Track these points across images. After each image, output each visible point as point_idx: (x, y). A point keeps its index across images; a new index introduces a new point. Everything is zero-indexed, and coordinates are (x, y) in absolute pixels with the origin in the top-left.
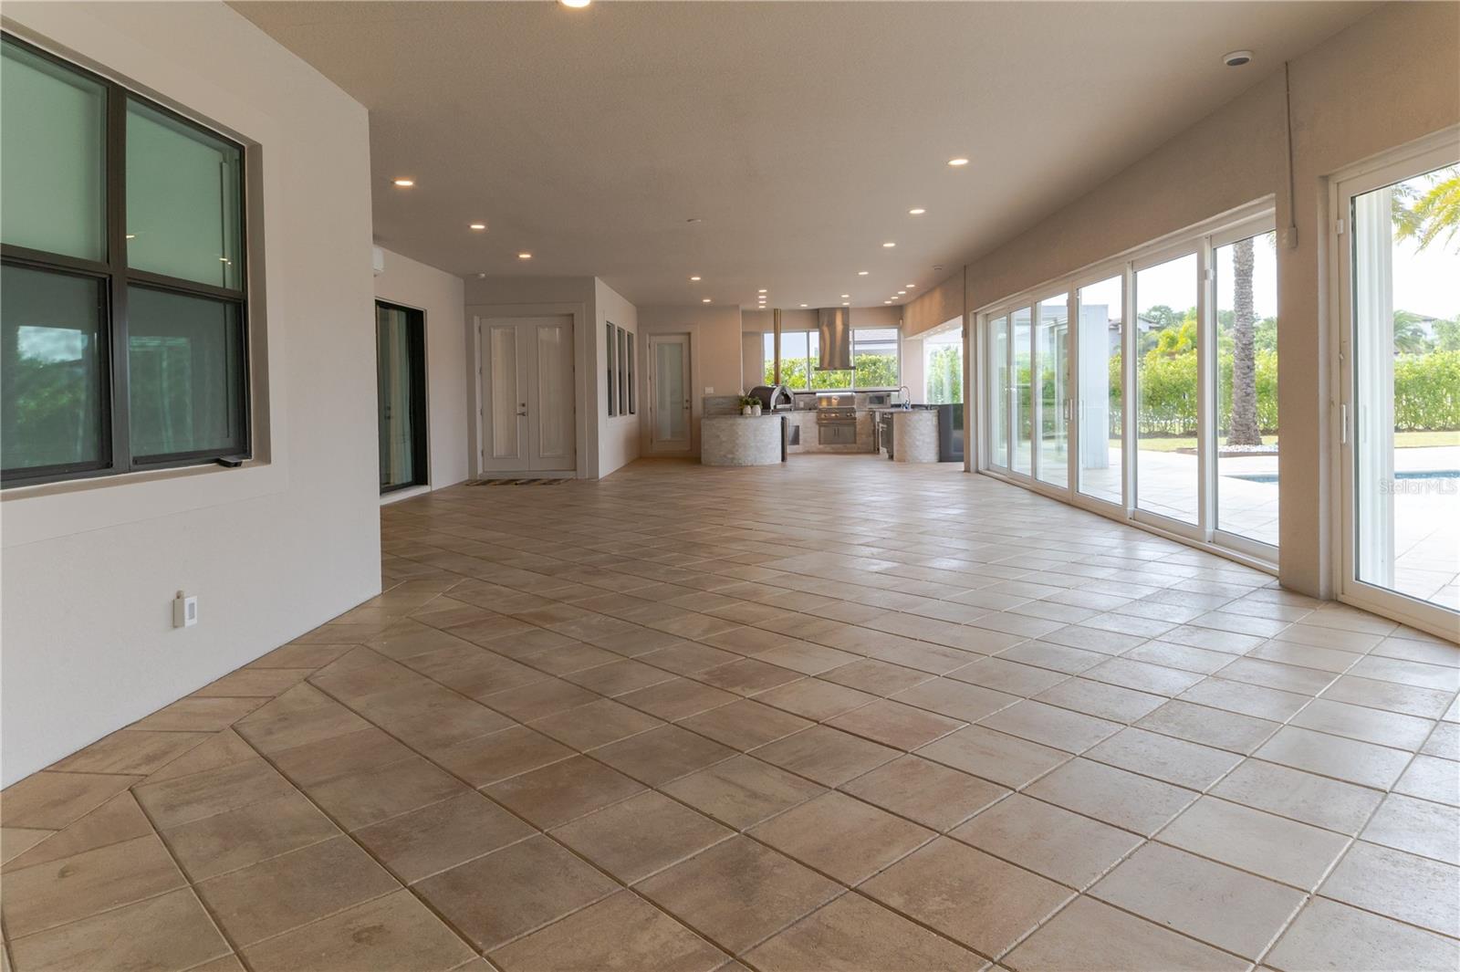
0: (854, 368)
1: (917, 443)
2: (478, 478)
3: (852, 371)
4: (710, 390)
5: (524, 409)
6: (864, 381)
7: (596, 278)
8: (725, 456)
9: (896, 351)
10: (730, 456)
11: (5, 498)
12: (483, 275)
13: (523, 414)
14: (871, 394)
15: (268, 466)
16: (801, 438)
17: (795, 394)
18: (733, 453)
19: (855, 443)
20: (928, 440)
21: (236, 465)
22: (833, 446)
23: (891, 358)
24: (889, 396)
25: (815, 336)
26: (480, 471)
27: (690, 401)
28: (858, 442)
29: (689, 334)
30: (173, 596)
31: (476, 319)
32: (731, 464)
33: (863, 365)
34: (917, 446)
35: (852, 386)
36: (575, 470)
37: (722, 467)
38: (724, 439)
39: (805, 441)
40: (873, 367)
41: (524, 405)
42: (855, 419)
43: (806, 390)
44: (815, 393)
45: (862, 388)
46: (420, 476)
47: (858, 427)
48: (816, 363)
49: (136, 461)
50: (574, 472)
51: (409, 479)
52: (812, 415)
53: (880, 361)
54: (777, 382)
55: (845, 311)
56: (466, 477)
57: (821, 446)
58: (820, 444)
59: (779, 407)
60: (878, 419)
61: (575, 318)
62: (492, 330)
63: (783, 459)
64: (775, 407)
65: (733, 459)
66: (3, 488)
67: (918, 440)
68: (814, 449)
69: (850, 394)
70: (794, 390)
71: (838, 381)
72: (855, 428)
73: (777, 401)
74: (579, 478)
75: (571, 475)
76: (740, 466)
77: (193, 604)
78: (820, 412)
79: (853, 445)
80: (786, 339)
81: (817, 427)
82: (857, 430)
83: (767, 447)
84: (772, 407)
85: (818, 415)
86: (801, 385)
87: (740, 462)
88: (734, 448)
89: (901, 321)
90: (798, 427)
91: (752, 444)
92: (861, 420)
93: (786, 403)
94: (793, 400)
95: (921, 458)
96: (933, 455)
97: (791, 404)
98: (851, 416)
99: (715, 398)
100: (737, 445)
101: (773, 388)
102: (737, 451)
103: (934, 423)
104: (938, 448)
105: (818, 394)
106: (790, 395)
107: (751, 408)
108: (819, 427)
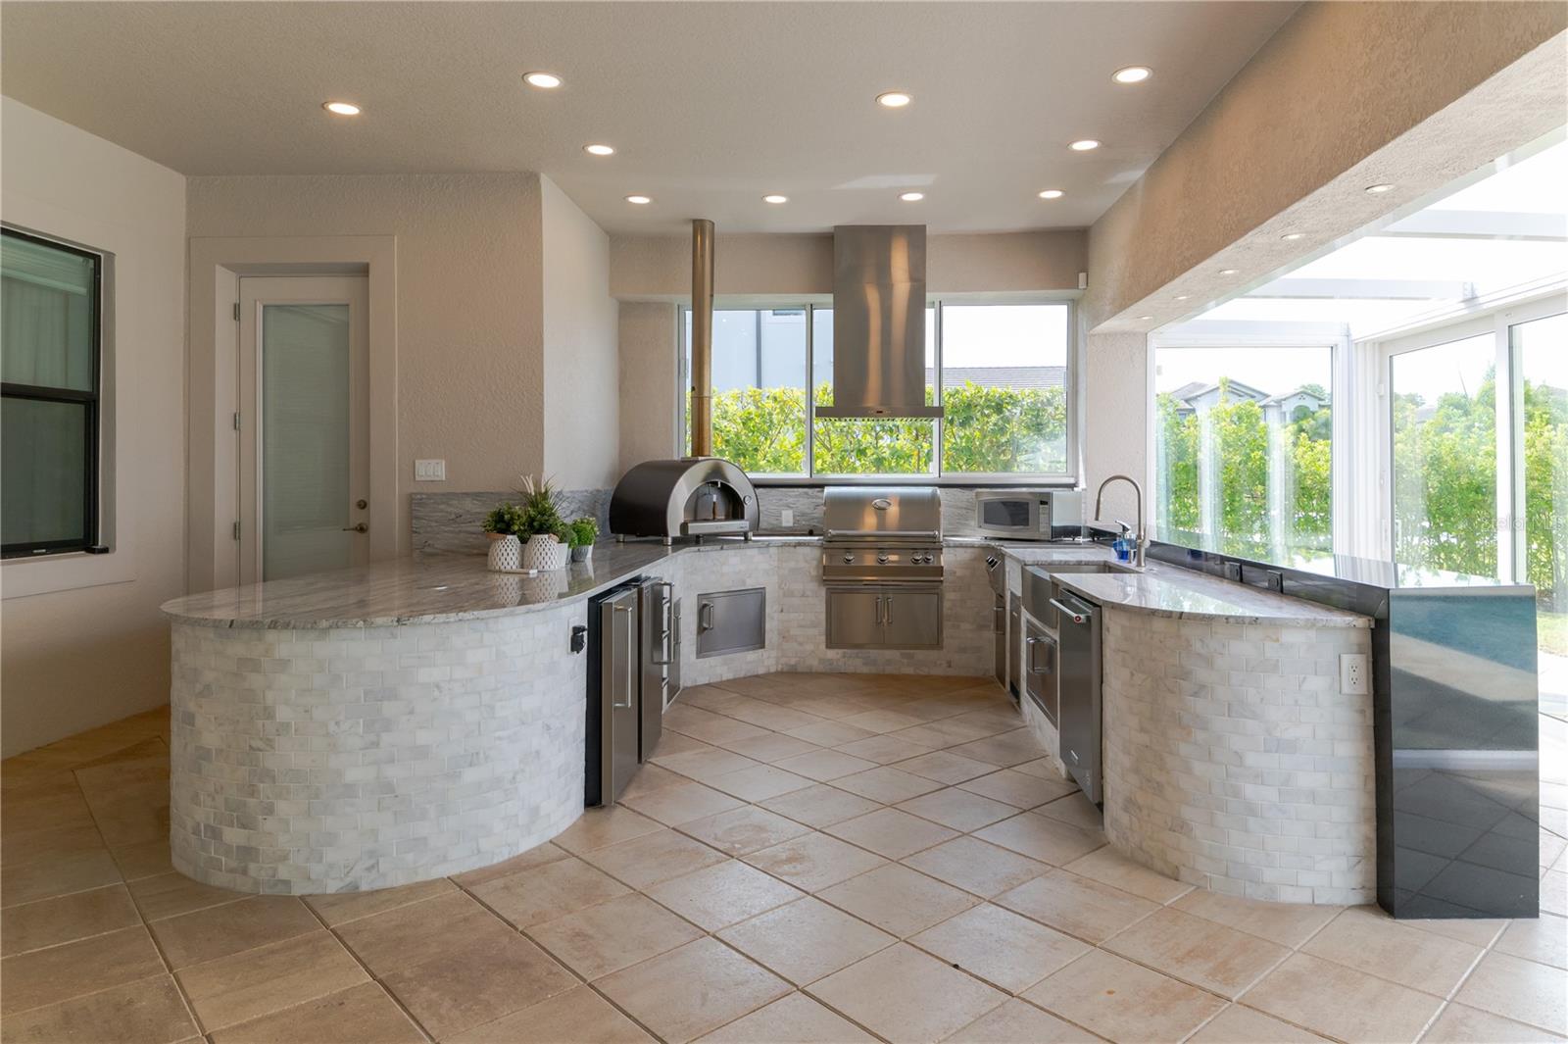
0: (938, 412)
1: (1250, 790)
3: (935, 423)
4: (433, 470)
6: (969, 454)
8: (215, 834)
9: (1062, 375)
10: (233, 836)
14: (987, 495)
16: (771, 625)
17: (757, 485)
19: (939, 643)
20: (1307, 780)
22: (874, 653)
23: (1045, 394)
24: (1045, 501)
25: (825, 319)
27: (367, 504)
28: (946, 642)
29: (363, 271)
33: (966, 412)
34: (1251, 810)
35: (933, 466)
39: (784, 636)
40: (994, 418)
42: (940, 571)
43: (803, 475)
44: (821, 486)
45: (963, 475)
47: (950, 597)
48: (825, 395)
52: (807, 553)
53: (1013, 401)
54: (699, 449)
55: (916, 236)
57: (832, 654)
58: (830, 645)
59: (695, 528)
60: (1014, 585)
63: (594, 798)
64: (684, 527)
65: (248, 852)
67: (1259, 778)
68: (814, 665)
69: (928, 490)
70: (751, 475)
71: (897, 455)
73: (695, 509)
78: (831, 545)
79: (933, 654)
80: (730, 327)
81: (823, 592)
82: (946, 605)
83: (470, 775)
84: (674, 531)
85: (830, 557)
86: (776, 461)
87: (283, 873)
88: (253, 792)
89: (1082, 276)
90: (760, 593)
91: (352, 775)
92: (959, 573)
93: (727, 519)
94: (749, 507)
95: (1269, 876)
96: (1343, 863)
97: (742, 518)
98: (927, 560)
99: (448, 497)
100: (268, 775)
101: (682, 467)
102: (269, 810)
103: (1346, 689)
104: (1369, 830)
105: (827, 490)
106: (743, 490)
107: (524, 541)
108: (830, 593)
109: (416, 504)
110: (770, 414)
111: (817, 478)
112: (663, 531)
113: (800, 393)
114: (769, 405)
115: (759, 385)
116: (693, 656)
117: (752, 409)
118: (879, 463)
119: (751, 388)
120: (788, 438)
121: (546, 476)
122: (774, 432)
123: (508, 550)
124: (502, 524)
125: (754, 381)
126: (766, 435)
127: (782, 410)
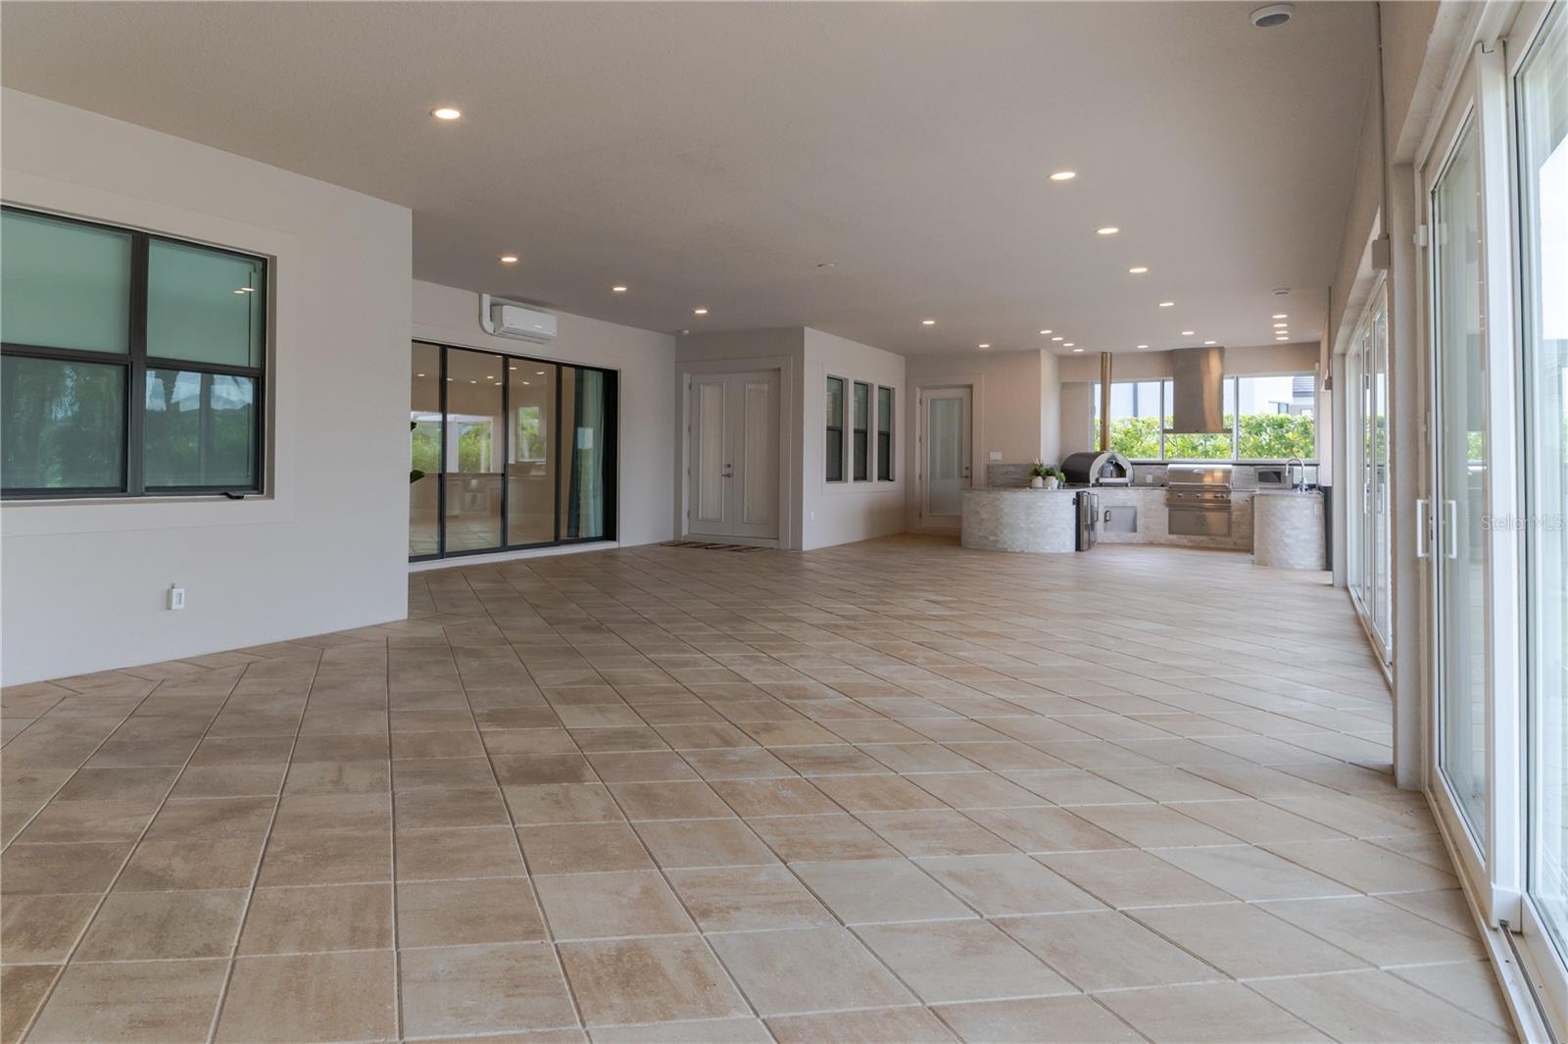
0: (1231, 431)
1: (1286, 540)
2: (682, 539)
4: (996, 456)
5: (729, 471)
7: (807, 330)
8: (987, 538)
9: (1314, 408)
10: (992, 538)
11: (3, 505)
12: (687, 332)
13: (728, 475)
14: (1261, 469)
15: (271, 501)
16: (1140, 523)
17: (1133, 464)
18: (995, 535)
19: (1229, 534)
20: (1303, 537)
21: (238, 498)
22: (1194, 537)
25: (1169, 386)
26: (685, 532)
27: (970, 468)
29: (971, 387)
30: (168, 586)
31: (686, 377)
32: (992, 549)
34: (1287, 545)
36: (778, 539)
37: (981, 550)
38: (985, 516)
39: (1147, 528)
41: (729, 466)
42: (1231, 502)
43: (1159, 459)
44: (1167, 464)
45: (1249, 460)
46: (610, 532)
47: (1235, 514)
48: (1169, 426)
49: (148, 489)
50: (774, 542)
51: (600, 534)
52: (1160, 494)
54: (1104, 448)
56: (670, 537)
57: (1172, 537)
58: (1171, 532)
59: (1102, 480)
61: (782, 372)
62: (701, 387)
63: (1078, 548)
64: (1097, 480)
65: (996, 541)
66: (2, 499)
67: (1288, 536)
68: (1162, 541)
70: (1130, 459)
72: (1230, 514)
73: (1102, 473)
74: (781, 547)
75: (772, 544)
76: (1004, 551)
77: (181, 595)
78: (1171, 490)
79: (1227, 539)
80: (1120, 392)
81: (1167, 510)
82: (1234, 517)
83: (1050, 530)
84: (1092, 481)
85: (1171, 494)
86: (1144, 452)
87: (1005, 546)
88: (997, 528)
89: (1317, 364)
90: (1134, 508)
91: (1022, 525)
92: (1241, 502)
93: (1117, 477)
94: (1129, 472)
95: (1291, 562)
96: (1315, 559)
97: (1125, 476)
98: (1222, 497)
99: (1003, 466)
100: (1001, 524)
101: (1096, 455)
102: (1001, 532)
103: (1316, 512)
104: (1323, 550)
105: (1170, 466)
106: (1126, 465)
107: (1044, 479)
108: (1170, 510)
109: (989, 468)
110: (1140, 430)
111: (1166, 460)
112: (1089, 482)
113: (1158, 419)
114: (1140, 425)
115: (1135, 414)
116: (1102, 532)
117: (1130, 426)
118: (1206, 453)
119: (1130, 416)
120: (1152, 440)
121: (1042, 458)
122: (1142, 438)
123: (1039, 481)
124: (1037, 473)
125: (1132, 413)
126: (1138, 439)
127: (1148, 427)
